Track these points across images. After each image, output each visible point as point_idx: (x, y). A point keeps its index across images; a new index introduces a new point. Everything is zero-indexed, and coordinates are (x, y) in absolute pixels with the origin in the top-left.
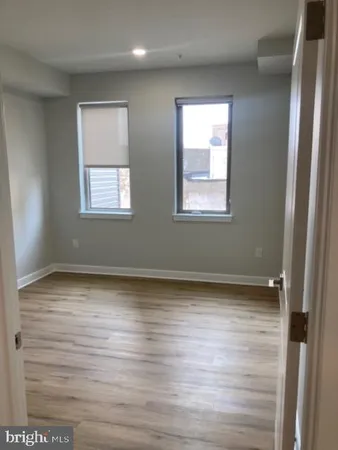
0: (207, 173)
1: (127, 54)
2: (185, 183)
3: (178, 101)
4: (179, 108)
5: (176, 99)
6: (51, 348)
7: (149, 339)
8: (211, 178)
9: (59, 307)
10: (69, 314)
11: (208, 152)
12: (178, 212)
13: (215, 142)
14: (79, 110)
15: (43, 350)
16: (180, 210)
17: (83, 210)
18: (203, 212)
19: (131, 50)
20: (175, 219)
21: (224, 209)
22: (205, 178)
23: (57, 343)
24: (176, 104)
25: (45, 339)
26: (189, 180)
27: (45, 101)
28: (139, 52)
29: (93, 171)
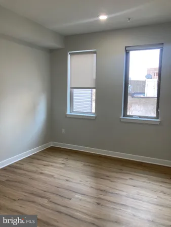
0: (144, 93)
2: (129, 98)
3: (127, 49)
4: (127, 53)
5: (126, 47)
6: (33, 202)
7: (98, 204)
8: (146, 96)
11: (144, 82)
12: (124, 116)
13: (149, 77)
14: (69, 56)
15: (29, 203)
16: (125, 115)
17: (68, 113)
18: (140, 117)
19: (98, 16)
20: (122, 120)
21: (155, 115)
22: (142, 96)
23: (39, 198)
24: (126, 51)
26: (133, 97)
27: (51, 52)
28: (103, 18)
29: (75, 91)
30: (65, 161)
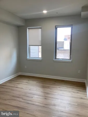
0: (63, 48)
1: (41, 12)
2: (57, 51)
3: (56, 27)
4: (56, 29)
5: (55, 26)
6: (15, 100)
8: (64, 49)
9: (20, 86)
10: (22, 88)
11: (63, 42)
12: (55, 59)
13: (65, 39)
14: (28, 29)
16: (56, 58)
17: (28, 58)
18: (63, 59)
19: (43, 11)
20: (54, 61)
21: (69, 58)
22: (63, 49)
23: (18, 98)
24: (56, 28)
25: (14, 97)
26: (58, 50)
28: (45, 12)
29: (31, 47)
30: (27, 81)
